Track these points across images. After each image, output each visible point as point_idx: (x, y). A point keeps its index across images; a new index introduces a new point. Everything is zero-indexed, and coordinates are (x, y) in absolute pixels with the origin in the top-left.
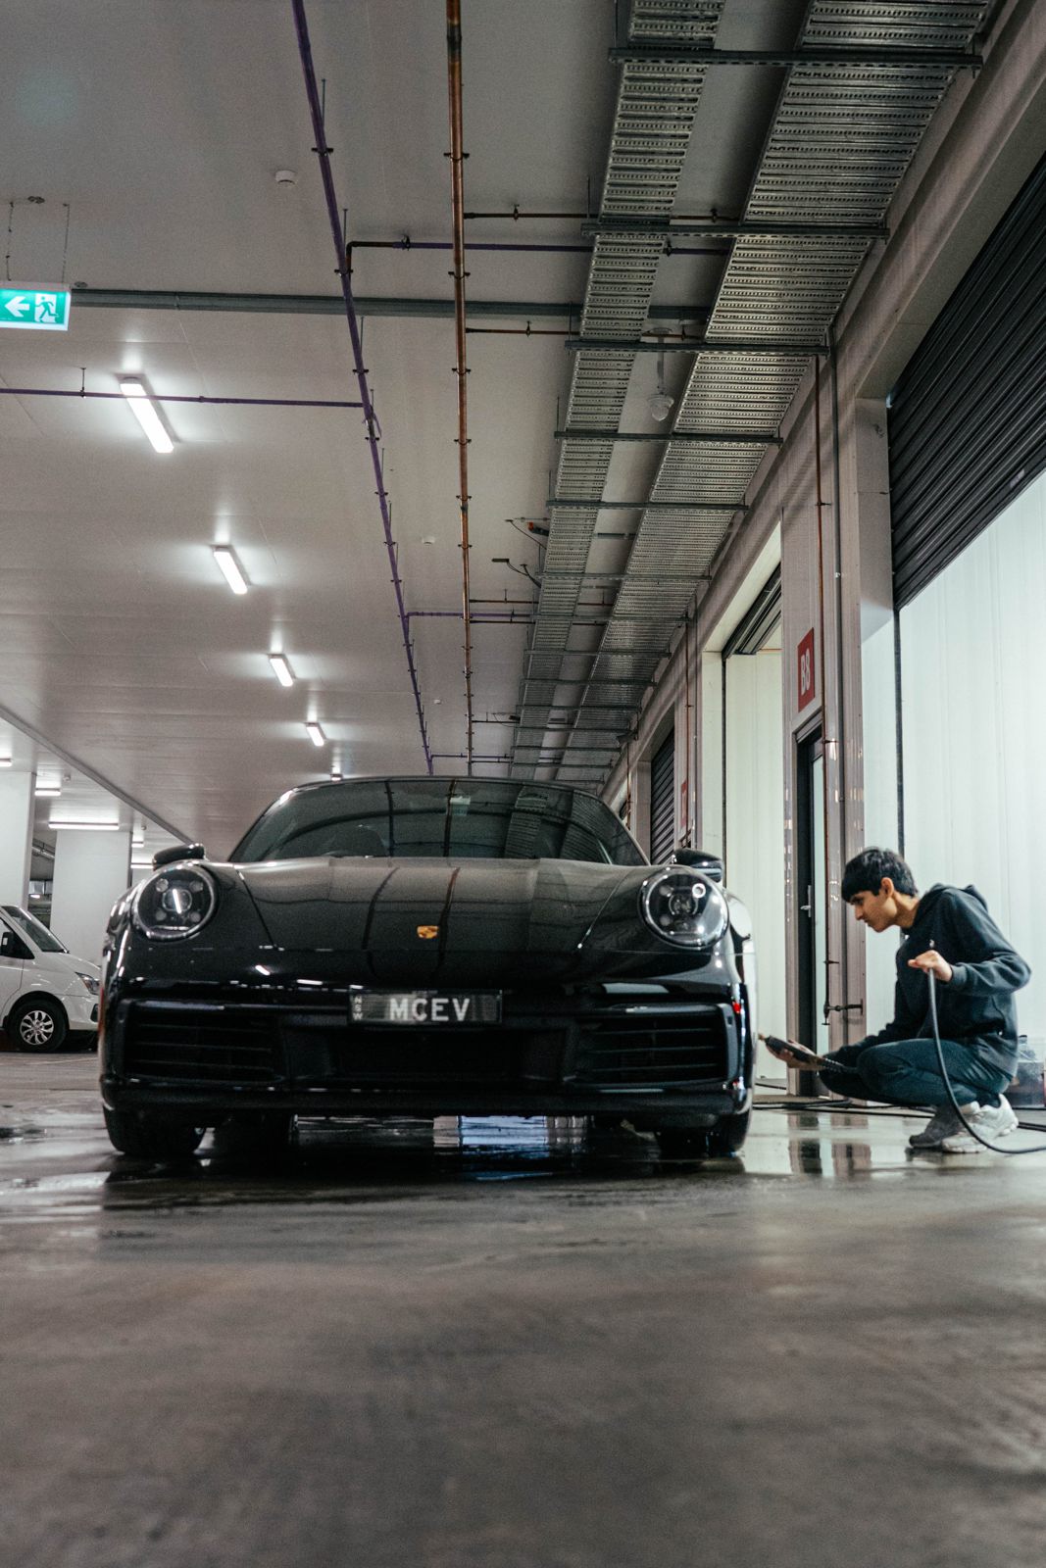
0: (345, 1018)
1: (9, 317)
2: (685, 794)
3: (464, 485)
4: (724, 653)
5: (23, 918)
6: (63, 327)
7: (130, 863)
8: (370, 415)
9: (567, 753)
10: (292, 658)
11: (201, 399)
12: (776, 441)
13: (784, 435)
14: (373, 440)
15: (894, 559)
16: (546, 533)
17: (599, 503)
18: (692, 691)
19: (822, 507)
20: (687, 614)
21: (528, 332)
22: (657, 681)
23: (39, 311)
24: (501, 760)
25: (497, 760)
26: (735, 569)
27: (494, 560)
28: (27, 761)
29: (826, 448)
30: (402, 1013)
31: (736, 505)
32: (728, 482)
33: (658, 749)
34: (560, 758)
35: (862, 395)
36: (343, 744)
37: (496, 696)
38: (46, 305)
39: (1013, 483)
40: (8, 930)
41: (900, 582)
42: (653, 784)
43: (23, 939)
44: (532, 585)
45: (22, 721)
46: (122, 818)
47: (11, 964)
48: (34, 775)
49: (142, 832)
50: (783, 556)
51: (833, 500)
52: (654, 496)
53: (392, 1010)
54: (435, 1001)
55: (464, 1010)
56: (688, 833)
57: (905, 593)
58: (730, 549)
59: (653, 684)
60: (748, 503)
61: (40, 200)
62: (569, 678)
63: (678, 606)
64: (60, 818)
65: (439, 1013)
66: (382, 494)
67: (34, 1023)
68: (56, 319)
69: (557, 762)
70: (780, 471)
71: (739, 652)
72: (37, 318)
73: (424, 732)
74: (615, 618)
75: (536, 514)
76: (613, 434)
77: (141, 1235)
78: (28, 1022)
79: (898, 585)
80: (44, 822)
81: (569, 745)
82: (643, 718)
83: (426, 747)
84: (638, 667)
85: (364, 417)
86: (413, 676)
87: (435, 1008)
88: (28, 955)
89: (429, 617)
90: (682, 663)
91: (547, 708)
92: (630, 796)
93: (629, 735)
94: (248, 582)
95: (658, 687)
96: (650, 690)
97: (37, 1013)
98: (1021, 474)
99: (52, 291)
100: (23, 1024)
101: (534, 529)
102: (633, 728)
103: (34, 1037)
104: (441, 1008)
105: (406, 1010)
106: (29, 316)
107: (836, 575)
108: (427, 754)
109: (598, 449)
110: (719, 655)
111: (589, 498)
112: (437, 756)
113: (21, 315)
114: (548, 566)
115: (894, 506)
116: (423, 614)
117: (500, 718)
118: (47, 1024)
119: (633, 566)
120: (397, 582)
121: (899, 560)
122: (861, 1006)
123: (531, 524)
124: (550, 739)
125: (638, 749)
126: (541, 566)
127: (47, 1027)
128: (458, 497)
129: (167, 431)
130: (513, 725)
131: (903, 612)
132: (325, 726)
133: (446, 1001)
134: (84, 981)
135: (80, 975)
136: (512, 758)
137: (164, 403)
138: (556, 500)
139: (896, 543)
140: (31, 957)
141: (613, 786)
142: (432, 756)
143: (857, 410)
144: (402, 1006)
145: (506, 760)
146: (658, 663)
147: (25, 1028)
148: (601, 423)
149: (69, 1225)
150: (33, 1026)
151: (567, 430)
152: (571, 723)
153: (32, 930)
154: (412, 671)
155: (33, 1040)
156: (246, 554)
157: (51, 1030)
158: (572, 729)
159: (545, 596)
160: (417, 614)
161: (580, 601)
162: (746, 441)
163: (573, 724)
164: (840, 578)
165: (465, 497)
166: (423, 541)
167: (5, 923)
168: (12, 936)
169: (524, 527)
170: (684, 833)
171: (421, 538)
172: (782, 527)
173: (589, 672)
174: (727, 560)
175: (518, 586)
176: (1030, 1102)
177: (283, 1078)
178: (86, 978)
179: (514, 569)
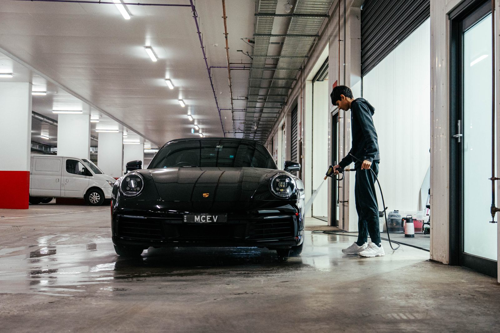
0: (182, 221)
2: (300, 126)
3: (226, 30)
4: (313, 81)
5: (89, 162)
7: (123, 142)
8: (194, 9)
9: (264, 109)
10: (173, 80)
11: (139, 4)
12: (327, 16)
13: (330, 14)
14: (195, 17)
15: (361, 60)
16: (254, 43)
17: (270, 35)
18: (303, 93)
19: (340, 41)
20: (301, 67)
22: (293, 87)
24: (243, 111)
25: (242, 110)
26: (316, 54)
27: (237, 51)
28: (87, 111)
29: (342, 21)
30: (198, 220)
31: (315, 35)
32: (312, 28)
33: (293, 109)
34: (262, 110)
35: (353, 6)
36: (191, 106)
37: (240, 92)
39: (395, 43)
40: (84, 167)
41: (363, 68)
42: (292, 120)
43: (89, 170)
44: (250, 58)
45: (85, 99)
46: (120, 128)
47: (86, 178)
48: (90, 115)
49: (126, 133)
50: (329, 54)
51: (343, 39)
52: (288, 32)
53: (195, 219)
54: (208, 216)
55: (216, 219)
56: (301, 139)
57: (364, 72)
58: (314, 48)
59: (292, 88)
60: (320, 34)
62: (263, 87)
63: (298, 65)
64: (99, 129)
65: (209, 220)
66: (199, 33)
67: (94, 196)
69: (261, 111)
70: (329, 25)
71: (318, 80)
73: (217, 103)
74: (278, 69)
75: (251, 37)
76: (274, 14)
77: (123, 290)
78: (92, 196)
79: (363, 69)
80: (94, 130)
81: (265, 106)
82: (289, 98)
83: (218, 108)
84: (287, 83)
85: (192, 10)
86: (212, 86)
87: (208, 218)
88: (91, 175)
89: (217, 68)
90: (300, 84)
91: (257, 96)
92: (284, 124)
93: (284, 103)
94: (157, 58)
95: (293, 89)
96: (290, 90)
97: (94, 193)
98: (397, 41)
100: (90, 197)
101: (250, 41)
102: (285, 101)
103: (94, 201)
104: (209, 218)
105: (199, 219)
107: (344, 64)
108: (218, 110)
109: (269, 19)
110: (311, 82)
111: (267, 33)
112: (222, 109)
114: (255, 53)
115: (362, 43)
116: (215, 67)
117: (242, 98)
118: (98, 197)
119: (283, 53)
120: (205, 59)
121: (363, 61)
122: (348, 202)
123: (249, 40)
124: (258, 105)
125: (287, 108)
126: (253, 53)
127: (98, 198)
128: (224, 34)
129: (128, 13)
130: (246, 100)
131: (364, 78)
132: (185, 101)
133: (211, 216)
134: (109, 183)
135: (108, 181)
136: (247, 110)
137: (127, 5)
138: (256, 34)
139: (362, 55)
140: (92, 175)
141: (280, 119)
142: (220, 110)
143: (351, 11)
144: (198, 218)
145: (245, 111)
146: (292, 82)
147: (91, 198)
148: (270, 11)
149: (103, 285)
150: (93, 197)
151: (259, 13)
152: (265, 100)
153: (92, 166)
154: (212, 85)
155: (94, 202)
156: (156, 49)
157: (99, 199)
158: (265, 102)
159: (254, 62)
160: (213, 67)
161: (266, 63)
162: (317, 16)
163: (266, 100)
164: (345, 65)
165: (226, 34)
166: (214, 45)
167: (83, 165)
168: (85, 169)
169: (247, 41)
170: (300, 139)
171: (213, 45)
172: (329, 45)
173: (270, 85)
174: (314, 51)
175: (246, 59)
176: (399, 231)
177: (164, 238)
178: (110, 182)
179: (244, 53)
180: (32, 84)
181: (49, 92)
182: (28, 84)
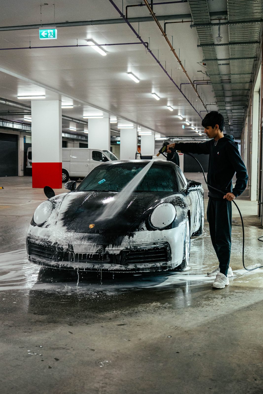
1: (42, 37)
3: (178, 59)
6: (56, 38)
9: (232, 110)
10: (158, 94)
11: (106, 45)
12: (258, 42)
13: (260, 41)
14: (150, 51)
17: (217, 59)
18: (252, 102)
20: (251, 81)
21: (183, 22)
23: (49, 35)
26: (257, 73)
27: (198, 71)
28: (107, 116)
31: (254, 57)
32: (249, 52)
38: (51, 33)
43: (107, 158)
46: (134, 126)
48: (110, 118)
49: (140, 128)
52: (230, 57)
58: (257, 67)
59: (249, 96)
60: (258, 56)
61: (47, 4)
62: (229, 96)
66: (158, 62)
68: (53, 37)
72: (49, 37)
74: (232, 83)
75: (203, 61)
76: (214, 44)
82: (249, 102)
85: (144, 46)
89: (186, 84)
91: (224, 102)
94: (139, 80)
99: (52, 29)
101: (205, 64)
106: (47, 36)
109: (211, 48)
110: (258, 92)
112: (202, 111)
113: (45, 36)
114: (209, 74)
116: (184, 84)
117: (214, 103)
119: (232, 72)
120: (172, 80)
128: (177, 61)
129: (104, 51)
130: (217, 105)
132: (172, 107)
148: (209, 42)
151: (201, 44)
153: (110, 155)
158: (232, 106)
159: (212, 79)
162: (250, 43)
165: (179, 62)
166: (177, 69)
167: (103, 154)
169: (202, 64)
174: (256, 70)
175: (206, 77)
179: (203, 73)
180: (61, 101)
181: (75, 106)
182: (58, 101)
